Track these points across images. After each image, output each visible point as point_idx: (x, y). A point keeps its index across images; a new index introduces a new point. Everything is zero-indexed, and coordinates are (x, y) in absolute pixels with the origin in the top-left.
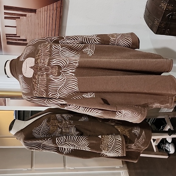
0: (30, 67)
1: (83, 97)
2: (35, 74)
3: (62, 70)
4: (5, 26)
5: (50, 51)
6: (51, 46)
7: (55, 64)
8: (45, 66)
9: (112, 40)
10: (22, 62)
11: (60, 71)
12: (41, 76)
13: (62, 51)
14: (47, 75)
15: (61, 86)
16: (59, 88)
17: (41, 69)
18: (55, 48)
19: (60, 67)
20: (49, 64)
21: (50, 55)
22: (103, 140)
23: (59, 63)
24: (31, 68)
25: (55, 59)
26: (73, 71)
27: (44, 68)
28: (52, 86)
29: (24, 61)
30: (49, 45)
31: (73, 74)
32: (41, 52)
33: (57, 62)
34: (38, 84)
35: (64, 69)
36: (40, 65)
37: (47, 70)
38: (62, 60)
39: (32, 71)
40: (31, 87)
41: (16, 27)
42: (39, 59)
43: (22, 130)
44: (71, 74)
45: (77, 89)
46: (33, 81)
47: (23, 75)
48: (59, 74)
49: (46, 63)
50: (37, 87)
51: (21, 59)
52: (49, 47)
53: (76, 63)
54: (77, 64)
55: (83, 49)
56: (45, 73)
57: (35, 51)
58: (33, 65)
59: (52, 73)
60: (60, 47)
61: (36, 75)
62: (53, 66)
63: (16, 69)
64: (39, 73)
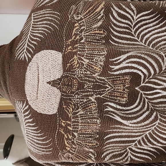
0: (49, 83)
2: (64, 102)
3: (142, 85)
8: (94, 78)
11: (136, 88)
16: (134, 141)
17: (81, 86)
18: (119, 14)
19: (135, 78)
21: (107, 39)
30: (102, 6)
32: (81, 32)
34: (76, 134)
35: (147, 80)
36: (79, 73)
37: (99, 87)
42: (75, 53)
46: (61, 126)
47: (27, 104)
50: (73, 142)
52: (102, 12)
58: (57, 74)
60: (133, 11)
61: (67, 105)
62: (117, 75)
64: (76, 99)
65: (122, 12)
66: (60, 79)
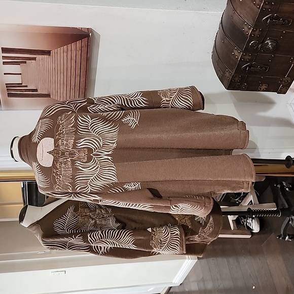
0: (48, 152)
1: (123, 188)
2: (55, 161)
3: (94, 153)
4: (5, 74)
5: (76, 126)
6: (76, 119)
7: (83, 146)
8: (69, 150)
9: (164, 101)
10: (36, 144)
11: (91, 155)
12: (65, 164)
13: (93, 124)
14: (73, 162)
15: (92, 177)
16: (89, 179)
17: (63, 154)
18: (82, 120)
19: (90, 150)
20: (74, 146)
21: (76, 132)
22: (154, 235)
23: (90, 144)
24: (50, 153)
25: (83, 139)
26: (110, 153)
27: (67, 152)
28: (80, 177)
29: (39, 142)
30: (73, 116)
31: (109, 158)
32: (63, 129)
33: (86, 143)
34: (61, 176)
35: (96, 151)
36: (62, 148)
37: (72, 154)
38: (93, 140)
39: (51, 158)
40: (50, 180)
41: (20, 74)
42: (60, 139)
43: (38, 222)
44: (107, 157)
45: (115, 179)
46: (54, 172)
47: (38, 163)
48: (90, 159)
49: (71, 146)
50: (60, 180)
51: (35, 139)
52: (73, 120)
53: (113, 143)
54: (115, 145)
55: (122, 118)
56: (69, 160)
57: (54, 127)
58: (52, 148)
59: (79, 159)
60: (89, 118)
61: (57, 163)
62: (80, 148)
63: (27, 154)
64: (61, 160)
66: (53, 151)
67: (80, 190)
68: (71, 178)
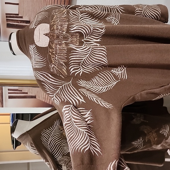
0: (44, 34)
2: (51, 42)
3: (85, 39)
5: (68, 17)
7: (75, 31)
8: (63, 34)
11: (82, 40)
12: (59, 45)
14: (67, 44)
16: (82, 59)
17: (58, 37)
19: (81, 35)
20: (68, 31)
21: (68, 21)
23: (81, 29)
24: (46, 35)
25: (76, 25)
26: (98, 40)
27: (62, 35)
28: (73, 57)
29: (36, 28)
30: (66, 10)
31: (98, 45)
32: (57, 18)
33: (78, 28)
34: (56, 55)
35: (87, 38)
36: (56, 32)
37: (66, 38)
40: (47, 59)
42: (55, 24)
44: (96, 44)
46: (50, 52)
47: (35, 44)
48: (81, 43)
49: (65, 29)
50: (55, 59)
52: (66, 12)
53: (102, 29)
54: (103, 31)
56: (63, 42)
57: (49, 16)
58: (48, 31)
59: (72, 42)
60: (79, 13)
61: (52, 44)
62: (73, 33)
64: (56, 42)
65: (74, 13)
66: (49, 33)
67: (73, 70)
68: (65, 58)
